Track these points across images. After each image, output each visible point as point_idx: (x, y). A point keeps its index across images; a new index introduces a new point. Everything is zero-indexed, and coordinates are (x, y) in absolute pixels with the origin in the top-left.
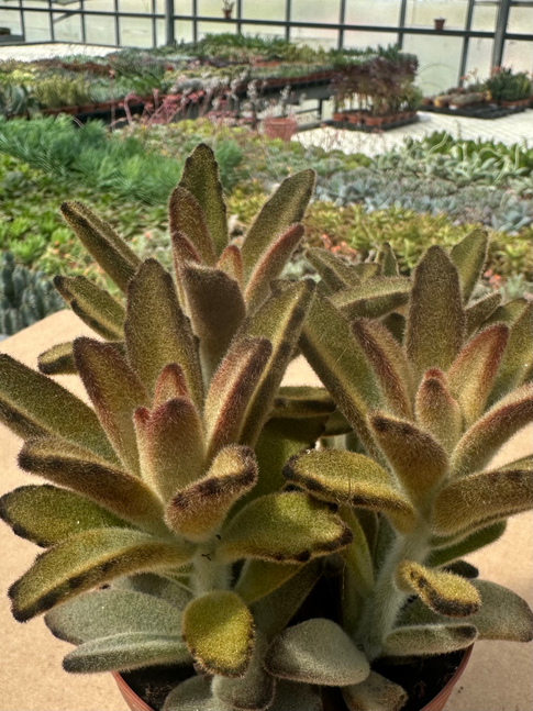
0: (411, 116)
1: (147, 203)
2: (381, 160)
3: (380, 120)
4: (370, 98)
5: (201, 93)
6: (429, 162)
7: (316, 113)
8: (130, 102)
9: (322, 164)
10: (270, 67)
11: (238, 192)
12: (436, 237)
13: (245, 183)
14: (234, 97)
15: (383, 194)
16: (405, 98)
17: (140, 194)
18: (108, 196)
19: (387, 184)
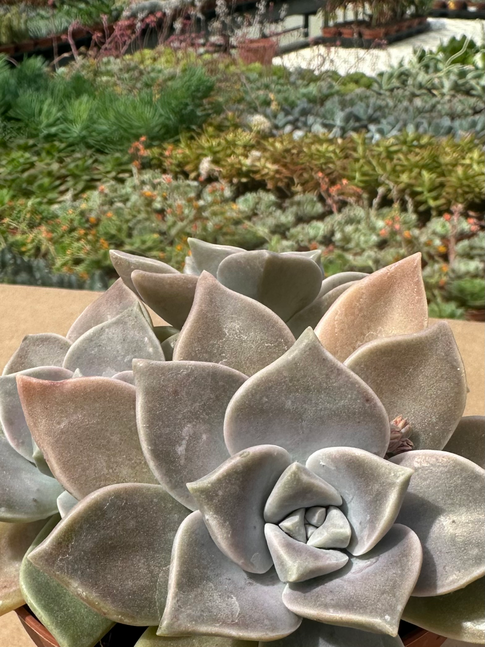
0: (420, 23)
1: (101, 152)
2: (385, 78)
3: (383, 31)
4: (367, 6)
5: (159, 15)
6: (446, 75)
7: (302, 30)
8: (74, 34)
9: (313, 89)
11: (210, 129)
12: (463, 165)
13: (217, 119)
14: (200, 15)
15: (391, 119)
16: (412, 1)
17: (91, 141)
18: (53, 146)
19: (395, 106)
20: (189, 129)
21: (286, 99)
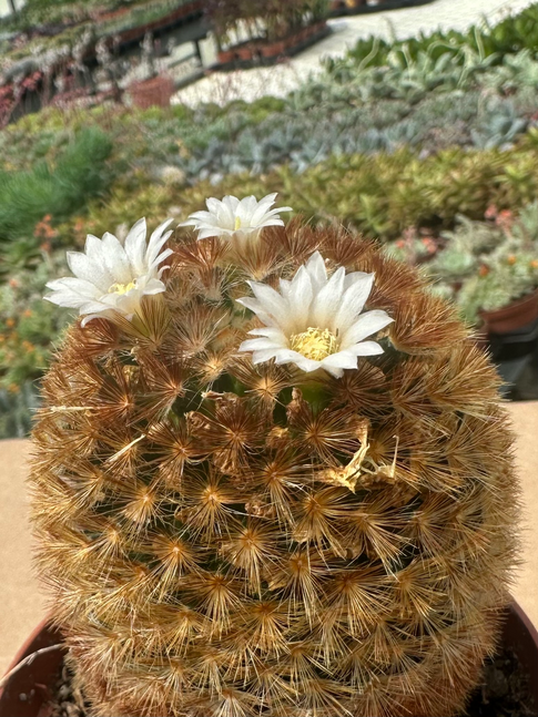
0: (320, 29)
1: (2, 240)
2: (297, 97)
3: (281, 45)
4: (259, 21)
5: (36, 76)
6: (362, 83)
7: (194, 60)
9: (221, 124)
10: (118, 17)
11: (119, 193)
12: (403, 181)
13: (125, 178)
14: (82, 68)
15: (313, 142)
16: (306, 8)
19: (315, 126)
20: (96, 196)
21: (194, 142)
